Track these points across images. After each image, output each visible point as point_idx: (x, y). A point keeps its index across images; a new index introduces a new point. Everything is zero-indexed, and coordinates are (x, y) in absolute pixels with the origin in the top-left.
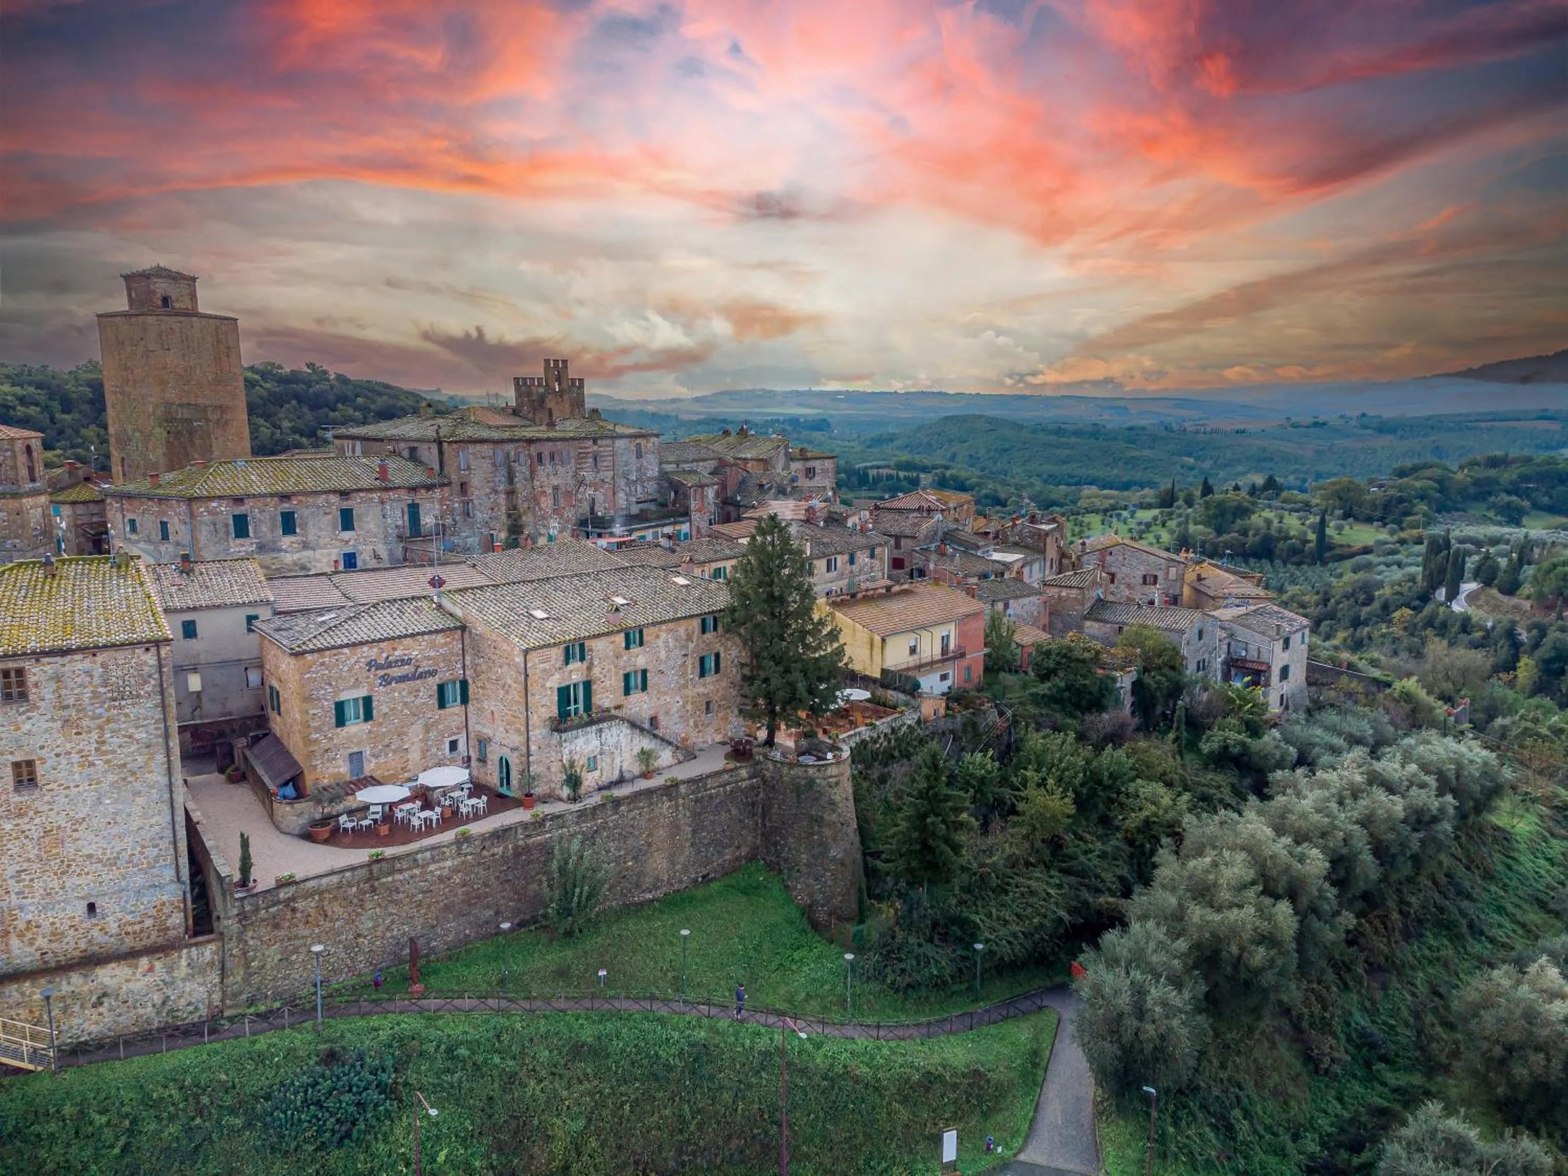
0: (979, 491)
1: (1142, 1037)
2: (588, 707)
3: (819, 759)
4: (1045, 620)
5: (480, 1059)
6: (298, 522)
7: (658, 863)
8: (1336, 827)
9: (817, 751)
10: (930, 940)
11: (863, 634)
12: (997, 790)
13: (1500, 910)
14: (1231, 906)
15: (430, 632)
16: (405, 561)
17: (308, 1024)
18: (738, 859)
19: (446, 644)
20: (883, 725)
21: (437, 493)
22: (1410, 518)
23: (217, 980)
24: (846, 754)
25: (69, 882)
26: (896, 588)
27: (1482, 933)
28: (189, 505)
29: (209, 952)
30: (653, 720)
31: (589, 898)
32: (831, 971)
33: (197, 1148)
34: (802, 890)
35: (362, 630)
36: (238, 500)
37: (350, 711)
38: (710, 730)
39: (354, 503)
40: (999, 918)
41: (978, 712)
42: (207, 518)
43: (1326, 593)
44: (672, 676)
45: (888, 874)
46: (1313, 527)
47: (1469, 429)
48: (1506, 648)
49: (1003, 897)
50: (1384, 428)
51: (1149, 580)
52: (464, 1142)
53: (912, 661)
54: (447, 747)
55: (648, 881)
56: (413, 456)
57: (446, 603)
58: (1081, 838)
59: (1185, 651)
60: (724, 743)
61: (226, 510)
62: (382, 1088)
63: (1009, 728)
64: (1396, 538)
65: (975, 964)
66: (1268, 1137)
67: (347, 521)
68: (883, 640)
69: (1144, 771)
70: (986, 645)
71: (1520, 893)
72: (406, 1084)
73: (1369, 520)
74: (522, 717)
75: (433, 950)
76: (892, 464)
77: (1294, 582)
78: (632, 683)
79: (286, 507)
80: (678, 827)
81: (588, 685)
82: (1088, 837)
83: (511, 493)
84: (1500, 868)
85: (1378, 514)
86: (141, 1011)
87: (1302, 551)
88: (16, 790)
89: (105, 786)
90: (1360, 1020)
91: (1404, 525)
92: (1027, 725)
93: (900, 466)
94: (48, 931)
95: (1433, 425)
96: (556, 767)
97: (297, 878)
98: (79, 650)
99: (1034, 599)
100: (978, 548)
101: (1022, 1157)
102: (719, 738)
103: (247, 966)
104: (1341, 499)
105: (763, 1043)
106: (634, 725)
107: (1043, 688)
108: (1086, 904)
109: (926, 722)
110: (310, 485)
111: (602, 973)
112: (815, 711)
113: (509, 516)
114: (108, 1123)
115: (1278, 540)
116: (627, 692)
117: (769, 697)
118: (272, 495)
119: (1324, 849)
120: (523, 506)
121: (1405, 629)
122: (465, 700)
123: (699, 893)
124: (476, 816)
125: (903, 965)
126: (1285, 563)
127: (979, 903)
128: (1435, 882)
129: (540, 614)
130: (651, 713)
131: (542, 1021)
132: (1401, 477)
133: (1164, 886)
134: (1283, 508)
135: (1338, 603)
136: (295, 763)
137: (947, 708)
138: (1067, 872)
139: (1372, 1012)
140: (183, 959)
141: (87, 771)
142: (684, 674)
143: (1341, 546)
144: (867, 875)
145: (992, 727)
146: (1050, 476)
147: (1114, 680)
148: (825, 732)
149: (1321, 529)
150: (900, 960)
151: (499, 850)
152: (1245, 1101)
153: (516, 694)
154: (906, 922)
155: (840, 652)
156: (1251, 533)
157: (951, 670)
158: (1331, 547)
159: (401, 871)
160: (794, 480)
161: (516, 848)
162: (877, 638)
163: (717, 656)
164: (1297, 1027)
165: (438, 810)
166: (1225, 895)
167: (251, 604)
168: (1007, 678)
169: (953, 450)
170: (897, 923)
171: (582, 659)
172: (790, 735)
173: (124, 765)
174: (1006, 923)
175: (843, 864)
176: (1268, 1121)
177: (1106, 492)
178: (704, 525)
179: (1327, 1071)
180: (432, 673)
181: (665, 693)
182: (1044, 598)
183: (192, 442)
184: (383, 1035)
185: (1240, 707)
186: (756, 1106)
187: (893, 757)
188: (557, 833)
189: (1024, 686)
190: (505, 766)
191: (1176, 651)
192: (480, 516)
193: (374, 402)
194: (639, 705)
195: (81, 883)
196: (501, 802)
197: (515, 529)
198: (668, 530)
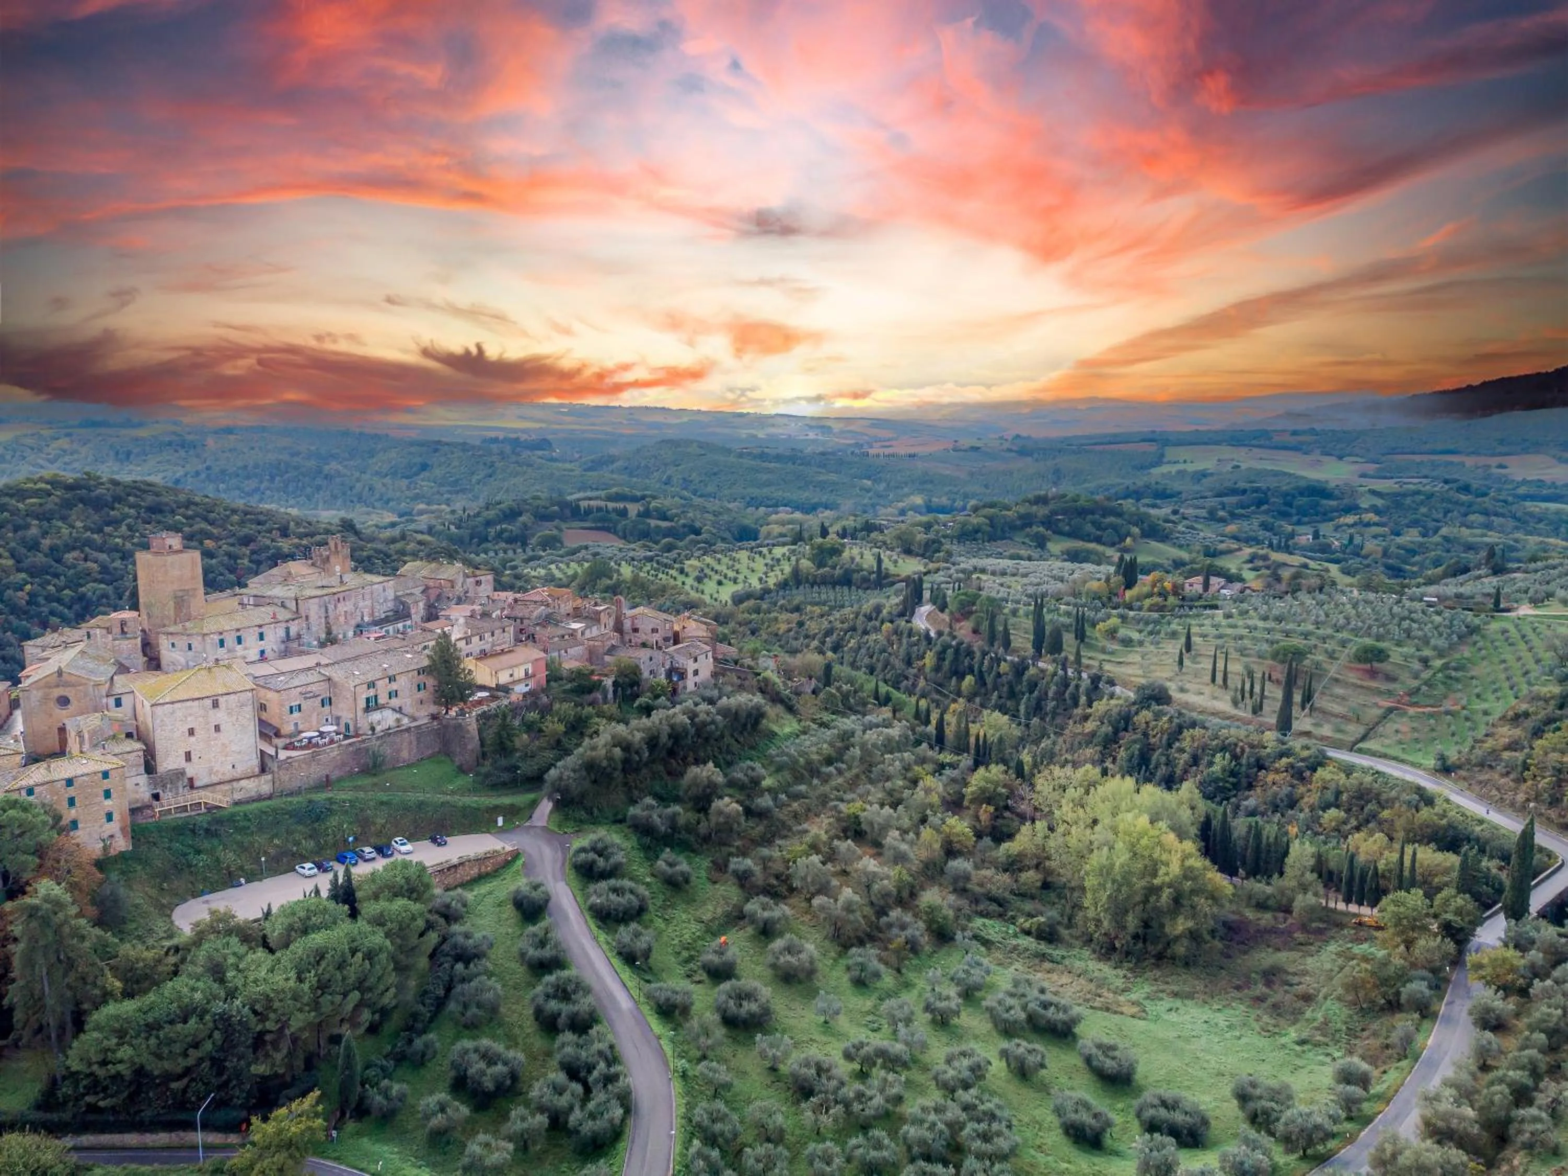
2: (376, 704)
3: (465, 718)
4: (584, 656)
5: (352, 804)
6: (243, 640)
7: (405, 754)
9: (464, 715)
10: (502, 772)
11: (487, 670)
12: (538, 725)
15: (319, 681)
16: (285, 654)
17: (301, 796)
18: (434, 752)
19: (324, 685)
20: (493, 705)
21: (296, 622)
23: (272, 785)
24: (476, 716)
25: (228, 759)
28: (203, 637)
30: (400, 708)
31: (382, 762)
32: (466, 783)
33: (278, 822)
34: (458, 760)
36: (219, 633)
37: (294, 709)
38: (422, 709)
39: (264, 630)
41: (538, 698)
42: (208, 641)
44: (407, 692)
45: (489, 752)
49: (532, 758)
51: (654, 631)
53: (511, 680)
54: (326, 719)
55: (401, 759)
56: (283, 605)
57: (322, 671)
59: (642, 667)
60: (428, 714)
61: (216, 638)
62: (326, 809)
63: (549, 702)
65: (517, 778)
67: (261, 637)
68: (497, 673)
70: (547, 671)
72: (332, 809)
73: (917, 555)
74: (354, 709)
76: (603, 495)
77: (860, 602)
78: (392, 695)
79: (238, 634)
80: (411, 742)
81: (376, 696)
83: (327, 617)
86: (252, 793)
87: (868, 580)
88: (215, 733)
89: (238, 731)
92: (558, 701)
94: (222, 772)
96: (366, 724)
97: (291, 758)
98: (232, 693)
99: (580, 647)
101: (527, 824)
102: (425, 713)
103: (280, 781)
105: (441, 801)
106: (393, 710)
107: (569, 686)
109: (513, 703)
110: (247, 624)
111: (388, 784)
112: (465, 701)
113: (327, 627)
114: (253, 817)
115: (854, 571)
116: (390, 698)
117: (446, 697)
118: (232, 630)
120: (331, 621)
122: (331, 704)
123: (420, 763)
124: (340, 740)
125: (492, 779)
126: (857, 588)
127: (523, 761)
129: (356, 672)
130: (400, 705)
131: (370, 796)
133: (583, 747)
136: (277, 729)
137: (525, 697)
140: (262, 779)
141: (233, 726)
142: (412, 691)
143: (893, 575)
144: (481, 754)
145: (542, 703)
147: (605, 680)
148: (468, 709)
149: (879, 564)
150: (491, 777)
151: (351, 749)
153: (351, 701)
154: (494, 766)
155: (474, 679)
156: (839, 567)
157: (529, 682)
158: (887, 576)
159: (320, 756)
160: (467, 592)
161: (356, 748)
162: (494, 672)
163: (425, 684)
165: (327, 739)
168: (554, 683)
170: (491, 767)
171: (374, 687)
174: (530, 765)
175: (473, 750)
178: (418, 621)
180: (319, 695)
181: (405, 698)
183: (183, 605)
186: (439, 816)
187: (496, 716)
188: (370, 744)
189: (562, 686)
190: (347, 725)
191: (637, 667)
192: (314, 629)
193: (143, 500)
194: (395, 702)
195: (230, 759)
196: (346, 737)
197: (329, 632)
198: (400, 626)
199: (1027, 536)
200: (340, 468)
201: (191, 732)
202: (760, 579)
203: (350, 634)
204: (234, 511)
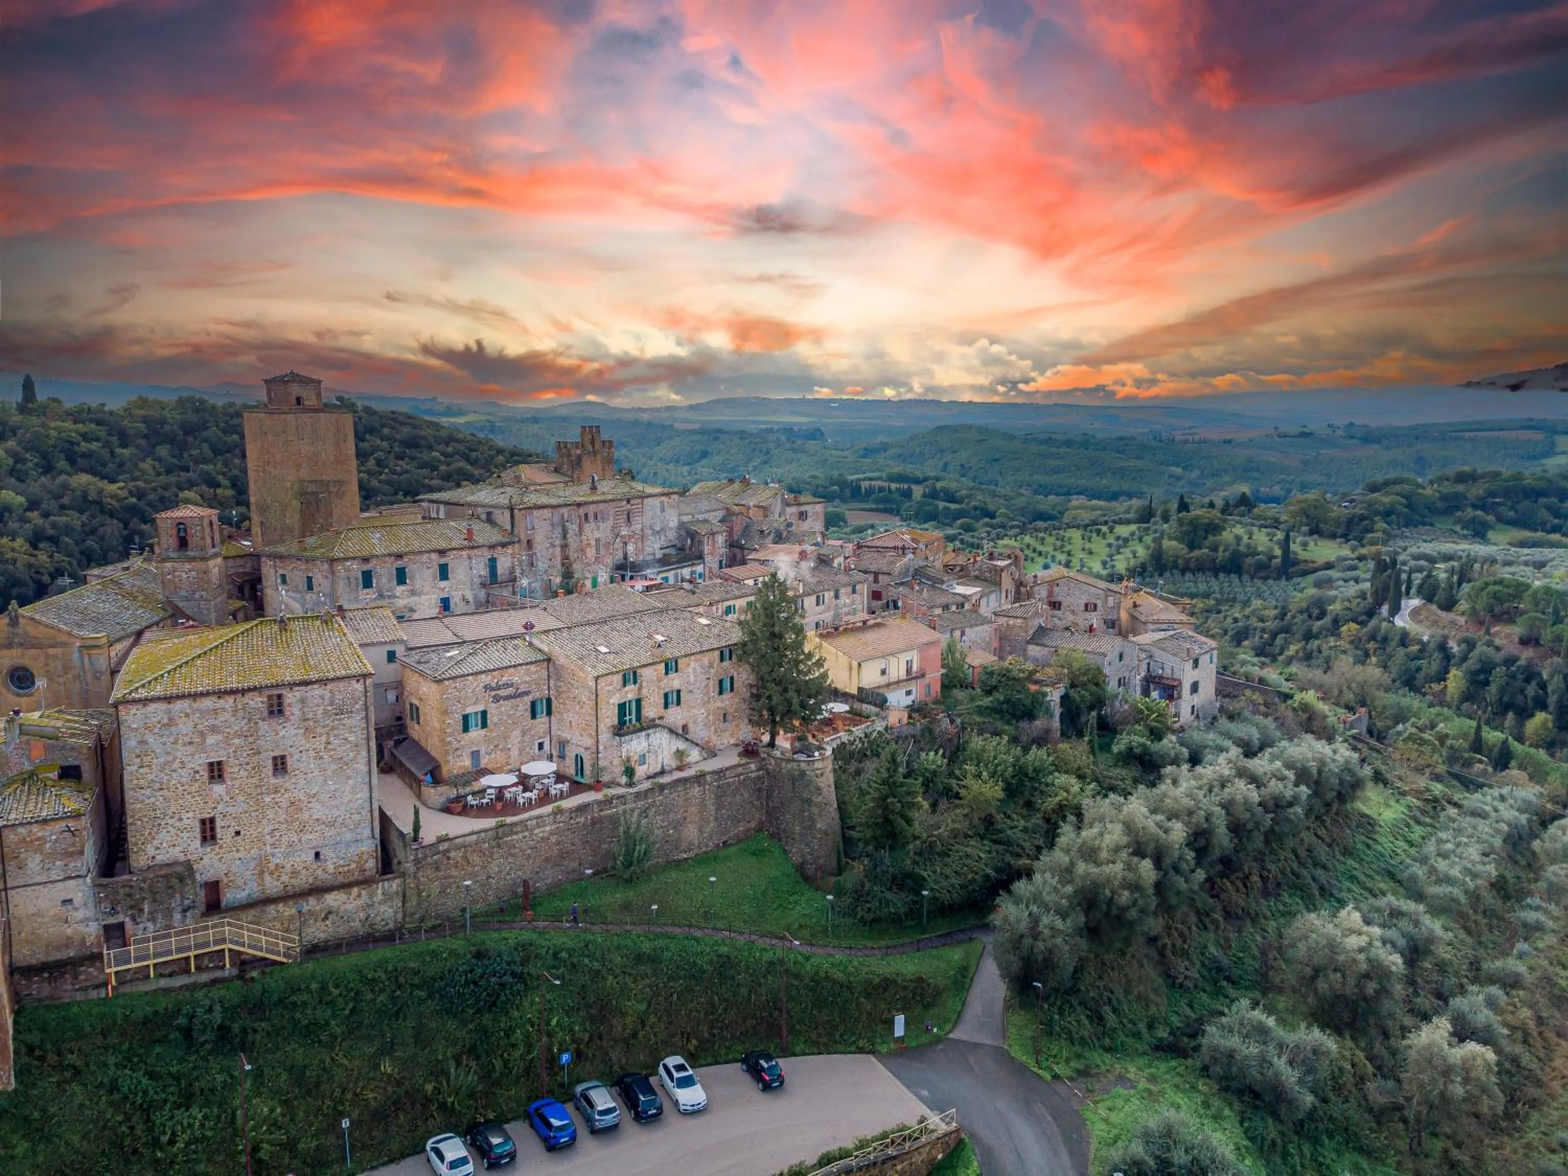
0: (968, 504)
1: (1035, 950)
2: (639, 718)
3: (809, 756)
4: (996, 644)
5: (575, 960)
6: (408, 575)
7: (691, 832)
8: (1200, 808)
9: (807, 750)
10: (890, 889)
11: (843, 659)
12: (946, 781)
13: (1352, 878)
14: (1108, 862)
15: (527, 664)
16: (486, 605)
17: (461, 935)
18: (748, 830)
19: (537, 672)
20: (858, 731)
21: (509, 550)
22: (1371, 535)
23: (400, 904)
24: (829, 752)
25: (305, 837)
26: (871, 622)
27: (1332, 895)
28: (331, 565)
29: (395, 885)
30: (685, 728)
31: (645, 854)
32: (817, 909)
33: (399, 1010)
34: (797, 852)
35: (479, 663)
36: (366, 560)
37: (472, 721)
38: (727, 734)
39: (449, 559)
40: (941, 874)
41: (934, 721)
42: (343, 573)
43: (1283, 607)
44: (699, 695)
45: (859, 840)
46: (1278, 543)
47: (1456, 438)
48: (1438, 661)
49: (946, 859)
50: (1369, 438)
51: (1090, 607)
52: (568, 1013)
53: (883, 680)
54: (537, 747)
55: (684, 845)
56: (490, 520)
57: (536, 642)
58: (1009, 817)
59: (1107, 670)
60: (737, 745)
61: (356, 568)
62: (514, 974)
63: (958, 733)
64: (1357, 553)
65: (922, 906)
66: (1130, 1026)
67: (444, 572)
68: (859, 665)
69: (1058, 768)
70: (943, 667)
71: (1374, 866)
72: (529, 974)
73: (1333, 536)
74: (594, 725)
75: (537, 889)
76: (884, 475)
77: (1259, 595)
78: (670, 700)
79: (399, 564)
80: (705, 806)
81: (639, 702)
82: (1015, 816)
83: (564, 547)
84: (1359, 846)
85: (1340, 531)
86: (352, 924)
87: (1269, 566)
88: (274, 775)
89: (329, 773)
90: (1213, 950)
91: (1365, 541)
92: (972, 730)
93: (891, 479)
94: (289, 870)
95: (1419, 434)
96: (616, 762)
97: (451, 836)
98: (317, 681)
99: (986, 627)
100: (943, 582)
101: (951, 1036)
102: (732, 741)
103: (419, 895)
104: (1307, 517)
105: (767, 956)
106: (671, 731)
107: (987, 701)
108: (1009, 864)
109: (892, 728)
110: (416, 545)
111: (655, 907)
112: (806, 720)
113: (563, 564)
114: (340, 995)
115: (1247, 555)
116: (666, 706)
117: (772, 711)
118: (390, 555)
119: (1186, 824)
120: (573, 555)
121: (1352, 642)
122: (549, 713)
123: (722, 854)
124: (562, 796)
125: (869, 905)
126: (1252, 577)
127: (928, 864)
128: (1297, 856)
129: (603, 649)
130: (684, 722)
131: (615, 938)
132: (1373, 492)
133: (1062, 849)
134: (1253, 525)
135: (1293, 617)
136: (433, 759)
137: (910, 717)
138: (995, 842)
139: (1225, 946)
140: (379, 890)
141: (318, 762)
142: (707, 693)
143: (1306, 561)
144: (844, 843)
145: (946, 732)
146: (1040, 486)
147: (1045, 695)
148: (814, 736)
149: (1285, 544)
150: (867, 902)
151: (581, 820)
152: (1114, 1002)
153: (588, 708)
154: (872, 875)
155: (824, 676)
156: (1221, 549)
157: (913, 687)
158: (1296, 563)
159: (517, 833)
160: (789, 525)
161: (593, 818)
162: (855, 664)
163: (732, 678)
164: (1162, 954)
165: (535, 792)
166: (1104, 855)
167: (392, 642)
168: (958, 693)
169: (945, 460)
170: (866, 876)
171: (635, 682)
172: (787, 739)
173: (341, 759)
174: (947, 877)
175: (826, 833)
176: (1132, 1017)
177: (1095, 502)
178: (716, 566)
179: (1181, 985)
180: (527, 693)
181: (693, 707)
182: (994, 626)
183: (318, 509)
184: (511, 942)
185: (1149, 716)
186: (764, 999)
187: (866, 755)
188: (621, 808)
189: (973, 699)
190: (579, 761)
191: (1099, 671)
192: (541, 565)
193: (399, 432)
194: (675, 716)
195: (311, 838)
196: (577, 787)
197: (568, 574)
198: (686, 572)
199: (1459, 521)
200: (629, 454)
201: (216, 771)
202: (1104, 563)
203: (603, 577)
204: (500, 451)
